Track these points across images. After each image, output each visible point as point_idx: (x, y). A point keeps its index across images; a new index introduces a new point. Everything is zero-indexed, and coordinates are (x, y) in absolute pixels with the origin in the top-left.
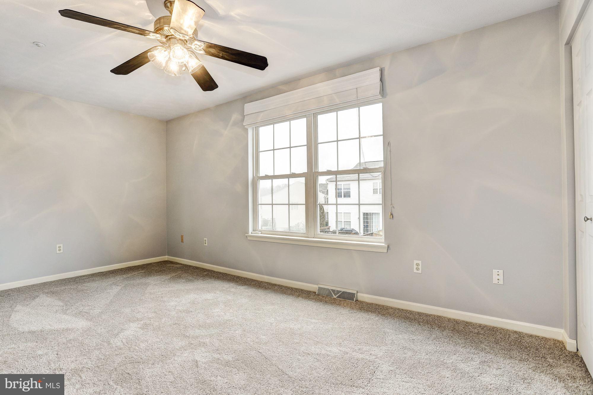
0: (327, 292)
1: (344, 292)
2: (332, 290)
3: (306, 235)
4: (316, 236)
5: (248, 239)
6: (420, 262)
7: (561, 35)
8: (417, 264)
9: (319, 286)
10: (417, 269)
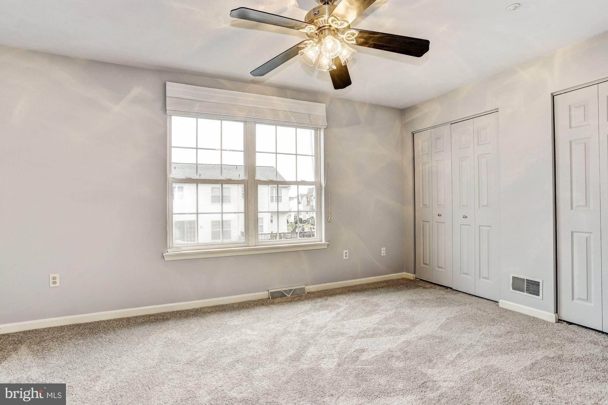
0: (280, 294)
1: (295, 290)
2: (283, 291)
3: (247, 245)
4: (257, 244)
5: (166, 260)
6: (347, 251)
7: (405, 126)
8: (346, 253)
9: (270, 291)
10: (346, 256)
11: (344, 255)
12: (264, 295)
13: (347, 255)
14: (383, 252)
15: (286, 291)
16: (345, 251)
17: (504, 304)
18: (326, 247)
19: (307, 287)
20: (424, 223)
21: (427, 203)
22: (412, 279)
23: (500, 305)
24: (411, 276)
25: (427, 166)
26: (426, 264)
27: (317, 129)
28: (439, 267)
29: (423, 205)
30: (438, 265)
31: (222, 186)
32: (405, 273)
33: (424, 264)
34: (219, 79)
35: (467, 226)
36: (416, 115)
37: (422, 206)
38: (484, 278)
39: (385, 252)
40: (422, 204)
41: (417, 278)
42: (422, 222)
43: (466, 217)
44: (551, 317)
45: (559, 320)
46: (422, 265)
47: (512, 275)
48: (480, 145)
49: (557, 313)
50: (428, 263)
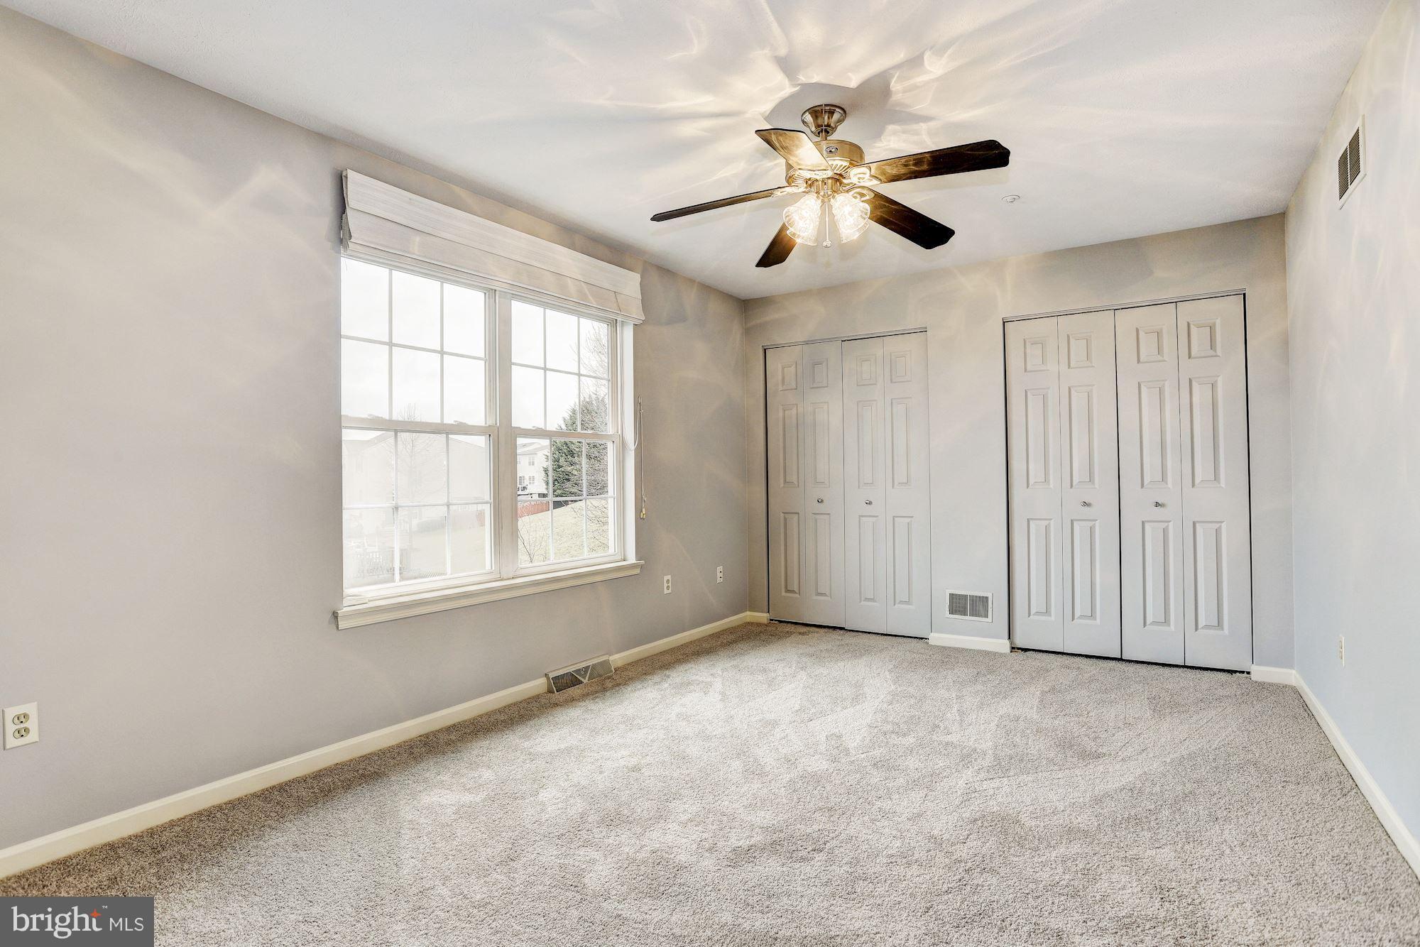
0: (570, 678)
1: (594, 666)
2: (574, 671)
3: (498, 576)
4: (518, 573)
5: (341, 627)
6: (669, 577)
7: (748, 332)
8: (668, 581)
9: (551, 675)
10: (668, 587)
11: (666, 585)
12: (537, 685)
13: (670, 584)
14: (719, 575)
15: (578, 671)
16: (666, 578)
17: (936, 638)
18: (637, 571)
19: (611, 658)
20: (787, 516)
21: (794, 479)
22: (765, 621)
23: (931, 642)
24: (763, 617)
25: (794, 411)
26: (793, 592)
27: (613, 324)
28: (819, 594)
29: (785, 481)
30: (817, 589)
31: (447, 438)
32: (748, 613)
33: (787, 591)
34: (454, 187)
35: (871, 519)
36: (772, 315)
37: (782, 485)
38: (901, 602)
39: (721, 575)
40: (782, 481)
41: (772, 620)
42: (782, 515)
43: (870, 503)
44: (1003, 646)
45: (1013, 648)
46: (784, 594)
47: (948, 592)
48: (895, 382)
49: (1010, 638)
50: (796, 589)
